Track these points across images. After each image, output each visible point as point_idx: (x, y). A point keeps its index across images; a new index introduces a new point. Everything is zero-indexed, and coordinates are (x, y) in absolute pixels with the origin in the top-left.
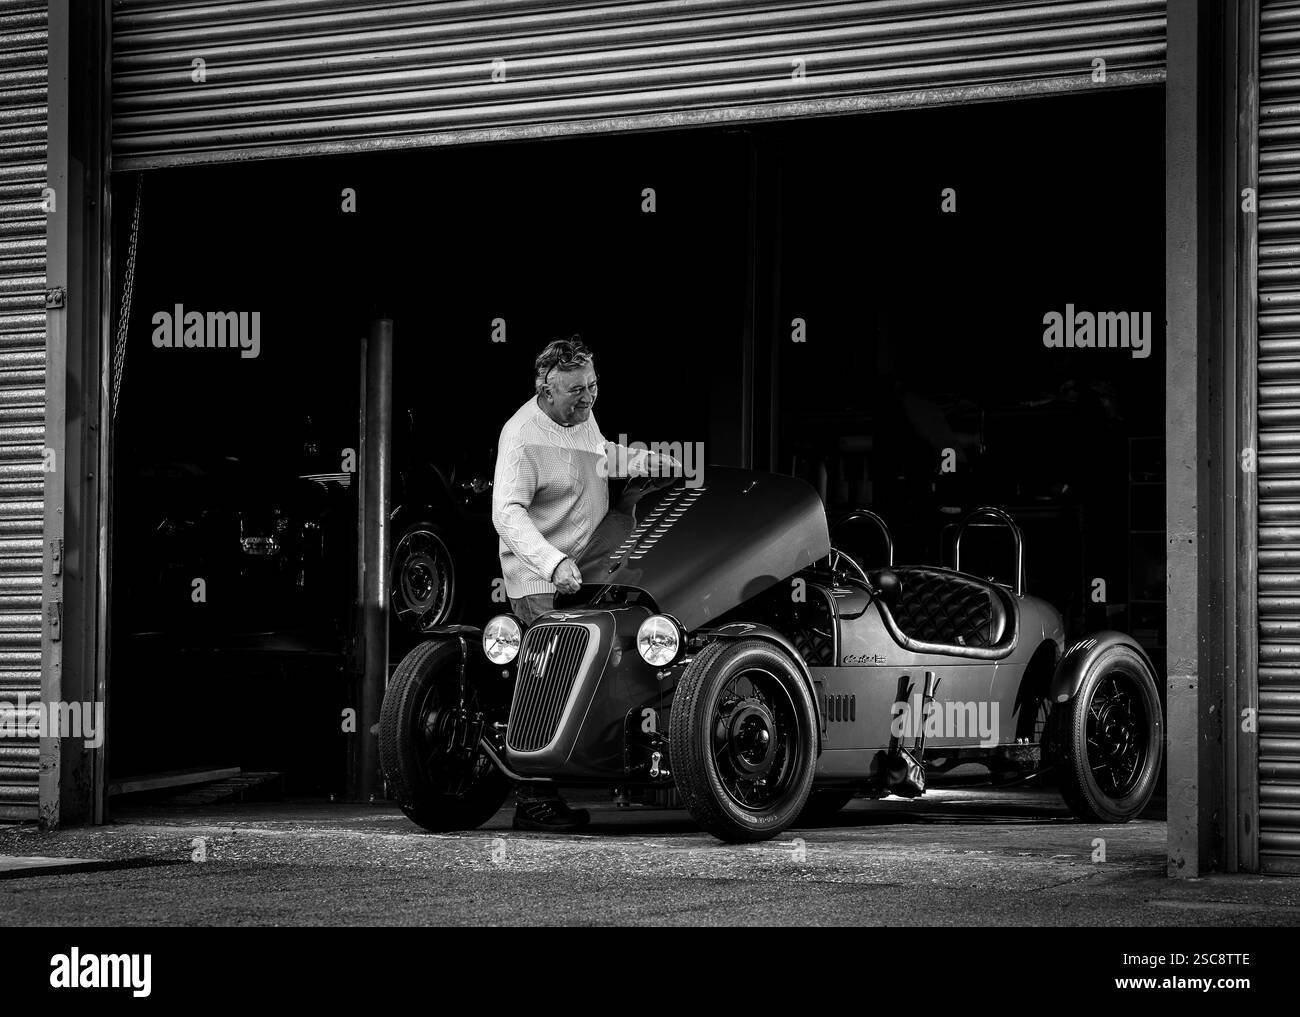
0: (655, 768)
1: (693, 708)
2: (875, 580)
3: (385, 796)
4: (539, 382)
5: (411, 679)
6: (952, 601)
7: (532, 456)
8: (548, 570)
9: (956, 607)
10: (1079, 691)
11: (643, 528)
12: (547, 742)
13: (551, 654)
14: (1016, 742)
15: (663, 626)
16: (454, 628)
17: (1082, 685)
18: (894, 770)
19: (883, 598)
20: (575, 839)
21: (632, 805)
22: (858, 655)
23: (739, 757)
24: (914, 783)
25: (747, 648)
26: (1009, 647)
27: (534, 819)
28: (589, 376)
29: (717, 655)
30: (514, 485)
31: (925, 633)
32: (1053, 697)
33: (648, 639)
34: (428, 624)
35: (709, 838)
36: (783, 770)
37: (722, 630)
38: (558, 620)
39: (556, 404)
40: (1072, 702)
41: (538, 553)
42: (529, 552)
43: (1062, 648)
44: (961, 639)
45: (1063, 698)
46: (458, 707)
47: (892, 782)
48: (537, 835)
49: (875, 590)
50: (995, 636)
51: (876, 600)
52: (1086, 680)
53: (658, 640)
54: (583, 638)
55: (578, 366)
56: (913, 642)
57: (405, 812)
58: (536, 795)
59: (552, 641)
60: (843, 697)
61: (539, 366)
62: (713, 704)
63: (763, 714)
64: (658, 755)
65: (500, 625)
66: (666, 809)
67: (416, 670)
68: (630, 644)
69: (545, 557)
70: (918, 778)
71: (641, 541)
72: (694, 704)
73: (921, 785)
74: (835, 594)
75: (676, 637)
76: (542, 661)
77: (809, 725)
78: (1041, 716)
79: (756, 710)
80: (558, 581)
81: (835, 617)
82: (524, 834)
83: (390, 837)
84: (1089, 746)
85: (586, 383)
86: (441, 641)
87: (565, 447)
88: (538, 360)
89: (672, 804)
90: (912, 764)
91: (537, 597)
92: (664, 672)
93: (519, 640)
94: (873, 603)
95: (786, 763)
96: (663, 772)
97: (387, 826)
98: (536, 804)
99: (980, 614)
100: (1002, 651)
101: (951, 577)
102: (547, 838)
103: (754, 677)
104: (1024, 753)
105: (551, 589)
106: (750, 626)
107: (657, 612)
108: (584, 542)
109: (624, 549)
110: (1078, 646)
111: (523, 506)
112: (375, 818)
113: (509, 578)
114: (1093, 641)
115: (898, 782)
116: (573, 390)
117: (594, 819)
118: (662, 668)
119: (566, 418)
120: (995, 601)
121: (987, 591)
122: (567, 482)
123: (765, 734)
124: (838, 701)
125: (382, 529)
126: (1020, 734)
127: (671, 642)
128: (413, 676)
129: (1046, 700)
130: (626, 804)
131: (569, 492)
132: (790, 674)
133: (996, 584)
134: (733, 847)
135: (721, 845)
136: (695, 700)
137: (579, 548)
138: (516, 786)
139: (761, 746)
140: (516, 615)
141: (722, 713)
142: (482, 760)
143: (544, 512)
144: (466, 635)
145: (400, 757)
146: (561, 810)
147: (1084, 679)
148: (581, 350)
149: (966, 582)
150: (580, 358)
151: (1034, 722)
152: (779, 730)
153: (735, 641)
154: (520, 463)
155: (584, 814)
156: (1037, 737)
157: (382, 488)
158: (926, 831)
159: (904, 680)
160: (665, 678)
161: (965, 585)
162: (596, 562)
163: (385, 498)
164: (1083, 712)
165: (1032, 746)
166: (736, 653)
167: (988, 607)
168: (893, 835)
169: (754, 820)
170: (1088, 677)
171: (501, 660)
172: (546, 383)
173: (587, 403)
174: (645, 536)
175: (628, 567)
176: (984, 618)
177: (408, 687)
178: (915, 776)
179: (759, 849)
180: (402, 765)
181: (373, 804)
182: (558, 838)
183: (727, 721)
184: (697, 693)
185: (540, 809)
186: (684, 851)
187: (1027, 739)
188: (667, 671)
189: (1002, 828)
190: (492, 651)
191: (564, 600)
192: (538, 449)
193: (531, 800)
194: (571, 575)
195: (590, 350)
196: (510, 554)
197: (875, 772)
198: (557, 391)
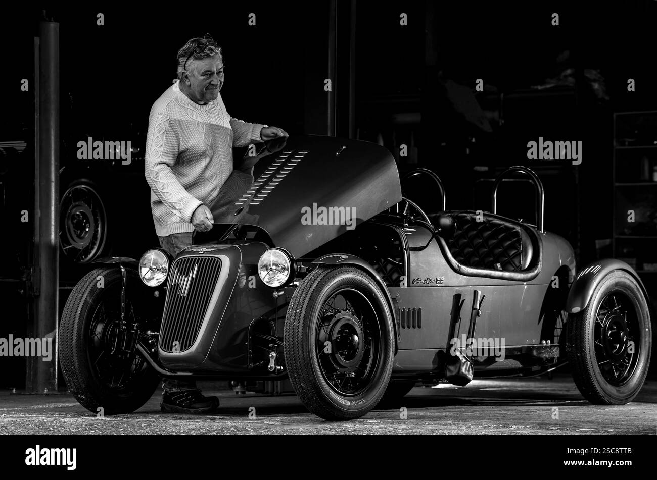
0: (272, 365)
1: (302, 319)
2: (436, 221)
3: (56, 389)
4: (180, 70)
5: (84, 299)
6: (491, 237)
7: (175, 127)
8: (188, 213)
9: (495, 241)
10: (589, 304)
11: (260, 182)
12: (190, 345)
13: (192, 279)
14: (541, 343)
15: (278, 257)
16: (116, 259)
17: (590, 300)
18: (450, 365)
19: (442, 235)
20: (211, 419)
21: (247, 393)
22: (423, 278)
23: (336, 355)
24: (466, 375)
25: (342, 273)
26: (536, 272)
27: (178, 405)
28: (217, 63)
29: (319, 279)
30: (162, 149)
31: (471, 261)
32: (568, 308)
33: (266, 267)
34: (86, 257)
35: (313, 417)
36: (369, 365)
37: (322, 260)
38: (198, 253)
39: (192, 87)
40: (583, 313)
41: (181, 200)
42: (173, 200)
43: (573, 272)
44: (499, 265)
45: (576, 310)
46: (120, 319)
47: (448, 374)
48: (181, 416)
49: (436, 228)
50: (525, 264)
51: (436, 237)
52: (594, 296)
53: (274, 267)
54: (216, 266)
55: (208, 56)
56: (465, 268)
57: (79, 400)
58: (179, 386)
59: (193, 269)
60: (412, 310)
61: (179, 57)
62: (317, 315)
63: (354, 323)
64: (274, 354)
65: (153, 256)
66: (272, 396)
67: (87, 292)
68: (253, 270)
69: (186, 205)
70: (469, 371)
71: (258, 192)
72: (303, 315)
73: (470, 376)
74: (405, 232)
75: (288, 265)
76: (186, 283)
77: (389, 331)
78: (559, 324)
79: (349, 320)
80: (196, 221)
81: (405, 249)
82: (171, 416)
83: (67, 420)
84: (596, 346)
85: (215, 69)
86: (107, 269)
87: (201, 121)
88: (180, 52)
89: (277, 392)
90: (464, 360)
91: (180, 235)
92: (279, 292)
93: (167, 268)
94: (434, 239)
95: (371, 360)
96: (278, 367)
97: (64, 412)
98: (179, 393)
99: (512, 247)
100: (530, 275)
101: (490, 219)
102: (189, 418)
103: (347, 295)
104: (547, 351)
105: (190, 228)
106: (343, 257)
107: (273, 246)
108: (215, 194)
109: (245, 198)
110: (587, 271)
111: (168, 165)
112: (52, 405)
113: (158, 221)
114: (599, 267)
115: (454, 374)
116: (204, 74)
117: (223, 404)
118: (278, 289)
119: (200, 98)
120: (524, 237)
121: (518, 229)
122: (202, 147)
123: (356, 338)
124: (408, 313)
125: (53, 184)
126: (544, 337)
127: (284, 269)
128: (85, 296)
129: (562, 312)
130: (243, 393)
131: (203, 155)
132: (374, 292)
133: (525, 224)
134: (332, 424)
135: (323, 423)
136: (303, 312)
137: (211, 198)
138: (164, 379)
139: (352, 347)
140: (164, 248)
141: (323, 323)
142: (137, 360)
143: (184, 170)
144: (125, 265)
145: (75, 359)
146: (198, 398)
147: (592, 296)
148: (212, 45)
149: (502, 222)
150: (212, 50)
151: (554, 327)
152: (366, 335)
153: (333, 268)
154: (166, 132)
155: (215, 400)
156: (556, 340)
157: (53, 152)
158: (475, 411)
159: (458, 297)
160: (279, 296)
161: (500, 225)
162: (224, 209)
163: (55, 160)
164: (592, 320)
165: (553, 346)
166: (334, 277)
167: (519, 241)
168: (451, 414)
169: (348, 403)
170: (595, 294)
171: (153, 283)
172: (185, 70)
173: (216, 85)
174: (262, 187)
175: (249, 212)
176: (517, 250)
177: (82, 304)
178: (466, 369)
179: (352, 425)
180: (77, 364)
181: (47, 395)
182: (197, 419)
183: (327, 328)
184: (305, 307)
185: (183, 397)
186: (295, 427)
187: (549, 341)
188: (280, 291)
189: (531, 408)
190: (146, 277)
191: (201, 237)
192: (179, 122)
193: (175, 390)
194: (206, 218)
195: (219, 45)
196: (160, 202)
197: (436, 366)
198: (194, 76)
